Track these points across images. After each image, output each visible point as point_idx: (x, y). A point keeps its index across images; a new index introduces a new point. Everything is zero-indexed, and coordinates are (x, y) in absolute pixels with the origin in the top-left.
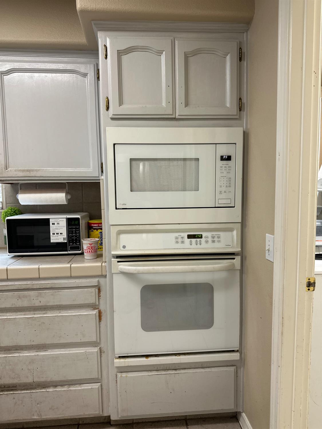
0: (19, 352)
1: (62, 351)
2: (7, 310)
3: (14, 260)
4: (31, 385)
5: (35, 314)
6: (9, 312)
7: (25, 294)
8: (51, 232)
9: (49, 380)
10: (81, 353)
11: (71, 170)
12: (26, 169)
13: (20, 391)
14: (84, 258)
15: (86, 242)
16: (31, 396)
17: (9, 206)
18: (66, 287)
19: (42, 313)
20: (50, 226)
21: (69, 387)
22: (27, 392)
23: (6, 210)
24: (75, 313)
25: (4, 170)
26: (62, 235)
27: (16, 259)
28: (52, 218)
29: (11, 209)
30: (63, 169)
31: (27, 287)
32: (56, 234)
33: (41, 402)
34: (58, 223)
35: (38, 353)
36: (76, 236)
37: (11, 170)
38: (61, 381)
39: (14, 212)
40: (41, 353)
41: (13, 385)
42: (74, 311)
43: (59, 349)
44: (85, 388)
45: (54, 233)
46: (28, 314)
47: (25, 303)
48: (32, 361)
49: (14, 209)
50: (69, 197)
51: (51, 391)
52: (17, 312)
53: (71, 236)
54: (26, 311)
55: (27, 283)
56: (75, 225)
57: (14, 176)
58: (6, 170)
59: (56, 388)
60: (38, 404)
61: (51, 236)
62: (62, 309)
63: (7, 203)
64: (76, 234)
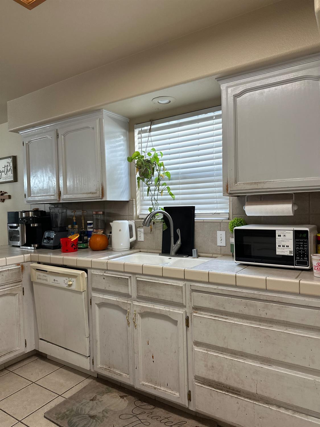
0: (245, 359)
1: (287, 371)
2: (234, 315)
3: (241, 268)
4: (254, 396)
5: (260, 325)
6: (236, 317)
7: (251, 303)
8: (276, 244)
9: (272, 397)
10: (309, 380)
11: (300, 179)
12: (254, 182)
13: (244, 398)
14: (313, 275)
15: (317, 258)
16: (254, 407)
17: (235, 217)
18: (294, 304)
19: (267, 326)
20: (276, 238)
21: (294, 413)
22: (250, 401)
23: (232, 221)
24: (304, 334)
25: (234, 184)
26: (288, 248)
27: (243, 267)
28: (279, 229)
29: (237, 220)
30: (292, 179)
31: (255, 296)
32: (281, 246)
33: (263, 418)
34: (284, 235)
35: (262, 365)
36: (303, 250)
37: (239, 184)
38: (285, 403)
39: (240, 222)
40: (265, 366)
41: (237, 390)
42: (302, 332)
43: (284, 368)
44: (312, 421)
45: (280, 246)
46: (254, 323)
47: (251, 312)
48: (256, 372)
49: (240, 220)
50: (296, 208)
51: (274, 410)
52: (244, 319)
53: (298, 250)
54: (252, 320)
55: (254, 292)
56: (302, 238)
57: (242, 189)
58: (236, 183)
59: (280, 408)
60: (260, 418)
61: (277, 248)
62: (289, 327)
63: (234, 214)
64: (304, 248)
